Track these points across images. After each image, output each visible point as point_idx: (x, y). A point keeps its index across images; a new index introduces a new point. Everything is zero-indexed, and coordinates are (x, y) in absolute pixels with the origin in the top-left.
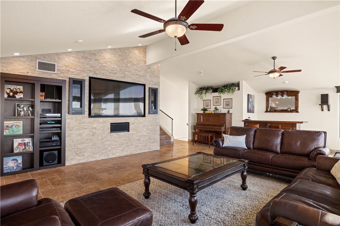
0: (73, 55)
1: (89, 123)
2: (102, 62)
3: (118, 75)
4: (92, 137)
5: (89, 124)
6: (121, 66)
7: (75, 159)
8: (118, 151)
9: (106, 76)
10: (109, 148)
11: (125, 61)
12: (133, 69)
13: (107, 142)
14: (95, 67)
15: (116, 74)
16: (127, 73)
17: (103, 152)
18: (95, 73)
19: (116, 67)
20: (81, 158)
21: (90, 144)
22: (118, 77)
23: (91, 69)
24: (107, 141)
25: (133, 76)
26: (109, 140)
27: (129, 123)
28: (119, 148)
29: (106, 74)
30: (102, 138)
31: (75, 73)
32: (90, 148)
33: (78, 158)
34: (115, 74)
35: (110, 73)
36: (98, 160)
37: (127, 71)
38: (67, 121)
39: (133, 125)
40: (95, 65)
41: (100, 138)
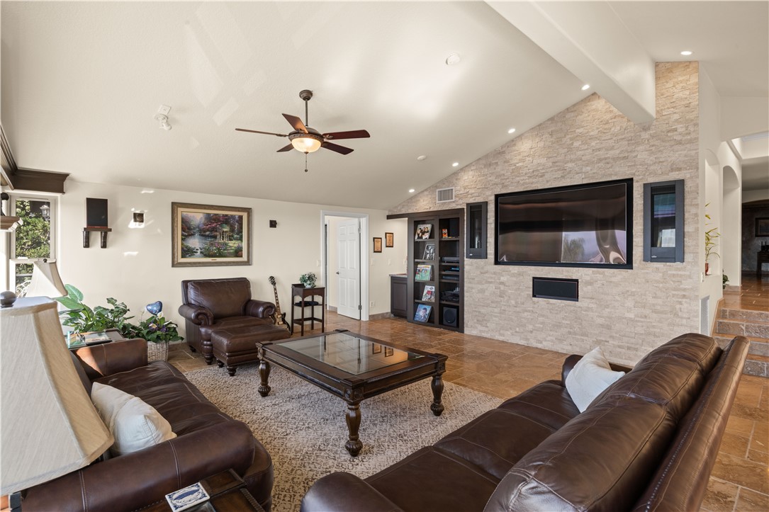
0: (473, 168)
1: (495, 273)
2: (516, 161)
3: (547, 176)
4: (499, 299)
5: (494, 276)
6: (555, 155)
7: (477, 328)
8: (549, 338)
9: (523, 184)
10: (530, 327)
11: (564, 140)
12: (590, 151)
13: (526, 314)
14: (504, 175)
15: (544, 175)
16: (570, 165)
17: (517, 329)
18: (504, 186)
19: (543, 161)
20: (484, 329)
21: (496, 310)
22: (547, 181)
23: (498, 181)
24: (527, 311)
25: (589, 168)
26: (529, 311)
27: (577, 281)
28: (551, 333)
29: (521, 182)
30: (516, 303)
31: (475, 195)
32: (495, 316)
33: (480, 327)
34: (541, 176)
35: (531, 177)
36: (510, 341)
37: (571, 161)
38: (467, 268)
39: (589, 287)
40: (502, 172)
41: (513, 302)
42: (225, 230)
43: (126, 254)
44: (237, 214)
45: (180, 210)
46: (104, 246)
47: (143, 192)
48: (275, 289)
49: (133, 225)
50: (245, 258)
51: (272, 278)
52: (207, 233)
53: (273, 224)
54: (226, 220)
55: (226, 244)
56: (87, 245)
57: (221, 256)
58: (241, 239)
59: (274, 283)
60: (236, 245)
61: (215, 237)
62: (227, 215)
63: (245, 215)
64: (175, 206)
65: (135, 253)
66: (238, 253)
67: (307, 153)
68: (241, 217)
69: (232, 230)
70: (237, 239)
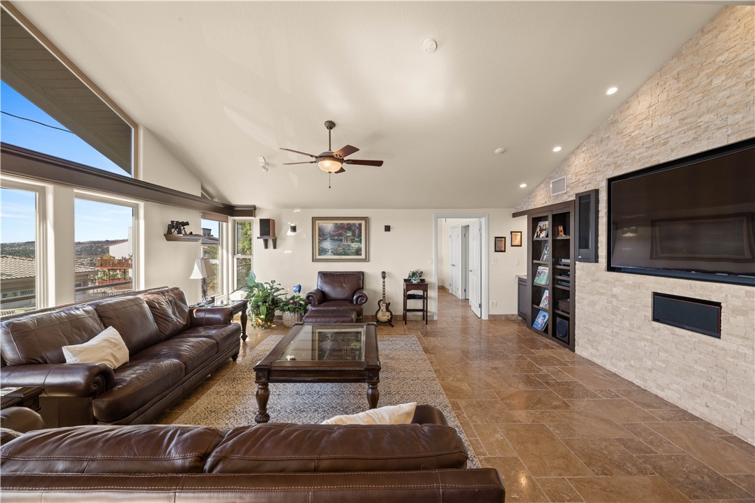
0: (584, 149)
1: (606, 282)
2: (629, 131)
3: (672, 143)
5: (606, 285)
6: (683, 108)
7: (588, 349)
8: (674, 386)
9: (640, 160)
10: (649, 364)
11: (697, 81)
12: (742, 86)
13: (643, 343)
14: (616, 151)
15: (668, 142)
16: (706, 118)
17: (632, 362)
18: (618, 166)
19: (666, 120)
20: (594, 352)
21: (608, 331)
22: (672, 150)
23: (610, 160)
24: (644, 339)
25: (738, 116)
26: (647, 340)
27: (719, 304)
28: (678, 380)
29: (637, 157)
30: (631, 325)
31: (586, 182)
32: (607, 339)
33: (591, 350)
34: (664, 144)
35: (649, 147)
36: (623, 376)
37: (709, 111)
39: (740, 318)
40: (616, 148)
41: (627, 324)
42: (348, 235)
43: (286, 252)
44: (357, 222)
45: (317, 222)
46: (275, 247)
47: (295, 211)
48: (384, 282)
49: (290, 233)
50: (363, 256)
51: (384, 273)
52: (336, 238)
53: (388, 228)
54: (349, 227)
55: (349, 246)
56: (266, 247)
57: (346, 254)
58: (360, 241)
59: (384, 277)
60: (356, 246)
61: (341, 240)
62: (349, 224)
63: (363, 223)
64: (314, 219)
65: (290, 252)
66: (358, 252)
67: (330, 173)
68: (360, 225)
69: (354, 235)
70: (357, 242)
